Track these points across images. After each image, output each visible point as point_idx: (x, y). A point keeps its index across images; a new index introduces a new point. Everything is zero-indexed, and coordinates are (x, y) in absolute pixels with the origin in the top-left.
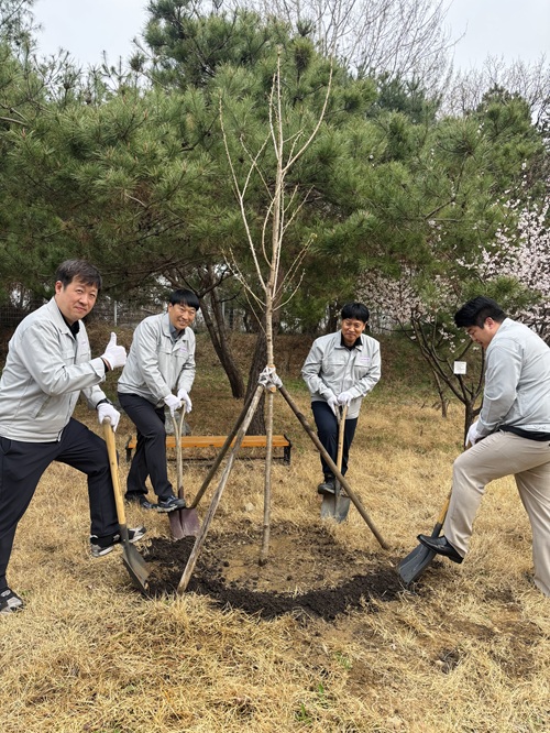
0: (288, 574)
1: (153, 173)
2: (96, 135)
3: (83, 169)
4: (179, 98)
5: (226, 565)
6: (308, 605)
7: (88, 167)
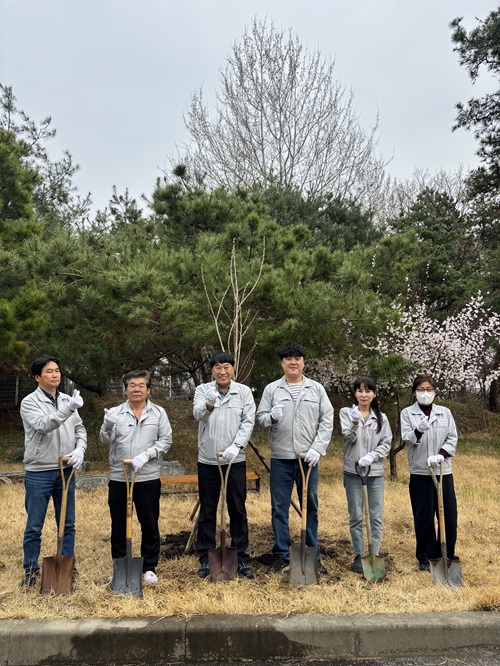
1: (162, 306)
3: (121, 307)
4: (177, 255)
7: (124, 305)
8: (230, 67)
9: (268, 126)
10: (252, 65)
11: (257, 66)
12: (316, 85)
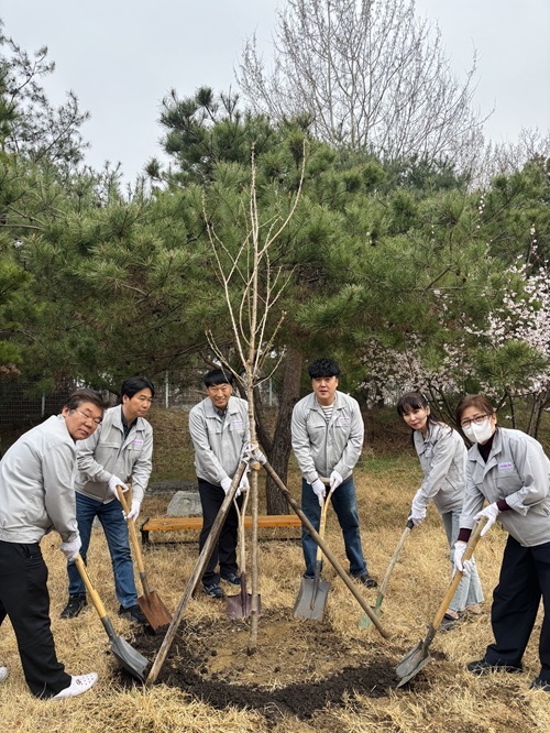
0: (276, 665)
2: (96, 232)
3: (83, 264)
5: (214, 654)
6: (284, 700)
7: (87, 262)
9: (338, 80)
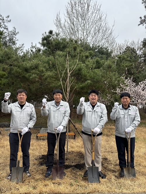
0: (72, 162)
1: (42, 75)
2: (31, 67)
3: (28, 74)
4: (48, 58)
6: (76, 167)
7: (29, 74)
8: (69, 5)
9: (80, 25)
10: (75, 5)
11: (77, 5)
12: (95, 12)
